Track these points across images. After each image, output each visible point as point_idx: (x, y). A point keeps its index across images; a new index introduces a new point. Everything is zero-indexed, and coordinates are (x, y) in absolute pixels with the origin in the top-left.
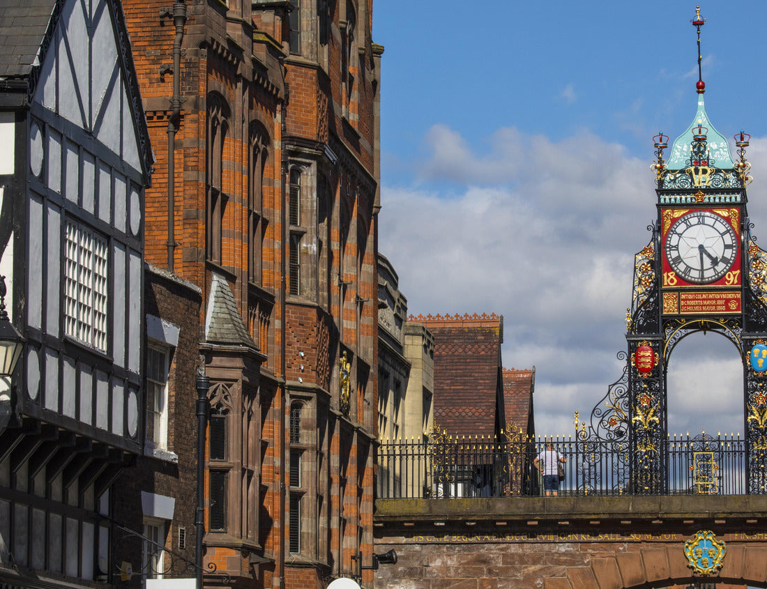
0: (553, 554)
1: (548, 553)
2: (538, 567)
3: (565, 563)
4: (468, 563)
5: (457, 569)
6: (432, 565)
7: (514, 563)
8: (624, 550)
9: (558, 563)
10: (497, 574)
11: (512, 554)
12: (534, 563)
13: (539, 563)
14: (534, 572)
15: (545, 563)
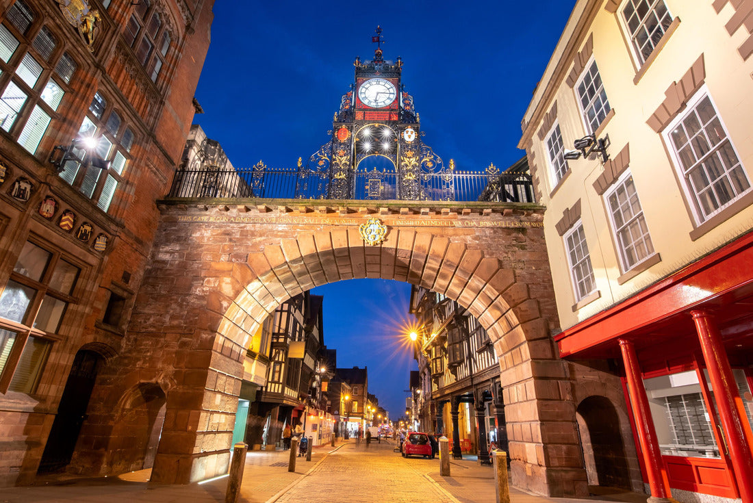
0: (274, 231)
1: (271, 231)
2: (263, 238)
3: (281, 236)
4: (217, 235)
5: (209, 238)
6: (194, 235)
7: (247, 236)
8: (321, 230)
9: (276, 236)
10: (235, 242)
11: (247, 231)
12: (261, 236)
13: (264, 236)
14: (260, 242)
15: (267, 236)
